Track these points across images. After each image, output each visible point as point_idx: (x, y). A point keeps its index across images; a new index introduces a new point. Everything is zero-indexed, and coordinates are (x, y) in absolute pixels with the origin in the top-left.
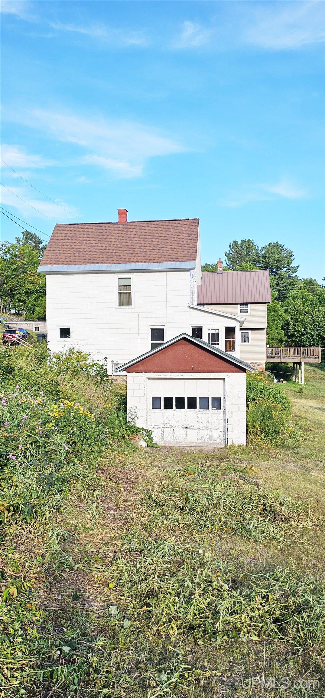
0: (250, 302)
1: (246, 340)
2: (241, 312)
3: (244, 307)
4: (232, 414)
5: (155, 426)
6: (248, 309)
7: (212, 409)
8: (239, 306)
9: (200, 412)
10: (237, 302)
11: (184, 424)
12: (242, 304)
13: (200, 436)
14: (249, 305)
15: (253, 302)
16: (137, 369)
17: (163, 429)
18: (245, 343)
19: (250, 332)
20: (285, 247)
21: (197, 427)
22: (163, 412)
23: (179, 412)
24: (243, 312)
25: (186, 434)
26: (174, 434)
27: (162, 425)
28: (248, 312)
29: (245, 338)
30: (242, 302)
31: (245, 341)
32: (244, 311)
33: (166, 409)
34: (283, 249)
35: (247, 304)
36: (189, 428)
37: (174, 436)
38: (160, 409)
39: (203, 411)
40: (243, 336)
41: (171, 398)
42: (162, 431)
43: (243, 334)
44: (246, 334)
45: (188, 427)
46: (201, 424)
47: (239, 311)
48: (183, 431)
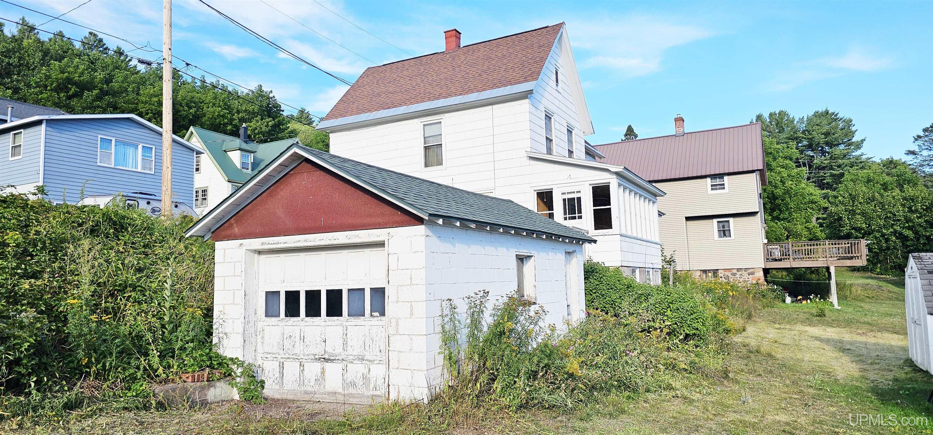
0: (727, 171)
1: (727, 233)
2: (712, 189)
3: (718, 181)
4: (397, 325)
5: (268, 356)
6: (724, 184)
7: (371, 315)
8: (709, 180)
9: (347, 324)
10: (704, 174)
11: (319, 351)
12: (713, 176)
13: (349, 377)
14: (726, 178)
15: (731, 171)
16: (229, 232)
17: (282, 360)
18: (725, 238)
19: (731, 220)
20: (840, 116)
21: (343, 357)
22: (283, 323)
23: (311, 324)
24: (716, 189)
25: (323, 373)
26: (301, 374)
27: (281, 351)
28: (724, 188)
29: (724, 231)
30: (713, 173)
31: (725, 235)
32: (718, 187)
33: (288, 318)
34: (837, 119)
35: (721, 176)
36: (326, 360)
37: (302, 379)
38: (278, 319)
39: (354, 321)
40: (721, 227)
41: (298, 293)
42: (282, 366)
43: (721, 225)
44: (726, 224)
45: (326, 356)
46: (350, 351)
47: (709, 187)
48: (317, 367)
